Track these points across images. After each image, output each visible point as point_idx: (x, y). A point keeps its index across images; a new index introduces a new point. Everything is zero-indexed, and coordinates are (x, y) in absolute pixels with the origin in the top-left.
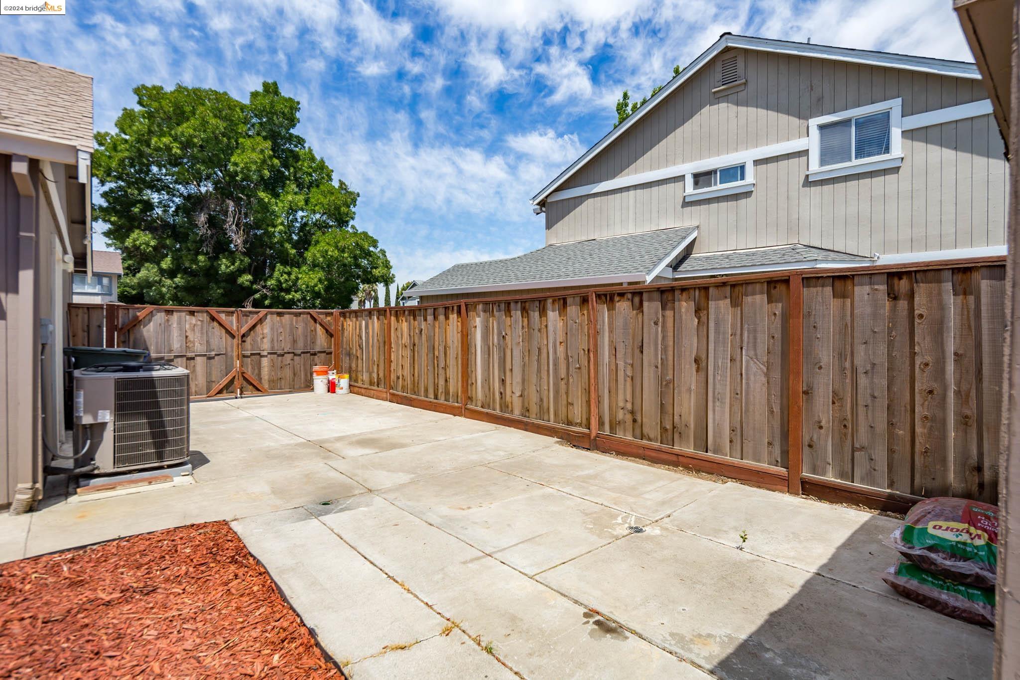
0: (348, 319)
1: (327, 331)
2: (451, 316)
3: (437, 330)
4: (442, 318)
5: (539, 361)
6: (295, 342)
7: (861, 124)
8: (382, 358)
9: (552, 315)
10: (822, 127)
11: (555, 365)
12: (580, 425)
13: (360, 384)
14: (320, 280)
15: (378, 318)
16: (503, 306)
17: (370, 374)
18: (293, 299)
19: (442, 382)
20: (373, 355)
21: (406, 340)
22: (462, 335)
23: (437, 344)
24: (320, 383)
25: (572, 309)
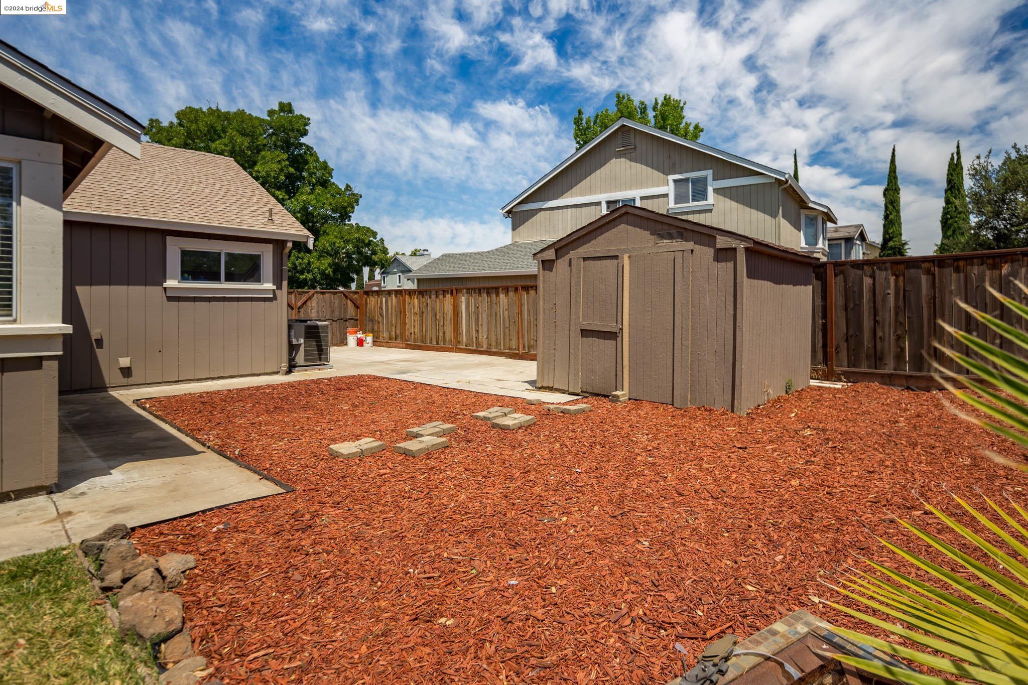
0: (371, 297)
1: (355, 304)
2: (447, 296)
3: (438, 304)
4: (441, 297)
5: (496, 321)
6: (333, 312)
7: (695, 181)
8: (399, 322)
9: (502, 296)
10: (675, 181)
11: (503, 321)
12: (515, 349)
13: (381, 339)
14: (329, 264)
15: (396, 296)
16: (477, 291)
17: (390, 333)
18: (306, 279)
19: (441, 334)
20: (392, 321)
21: (416, 309)
22: (454, 307)
23: (438, 312)
24: (352, 340)
25: (511, 294)
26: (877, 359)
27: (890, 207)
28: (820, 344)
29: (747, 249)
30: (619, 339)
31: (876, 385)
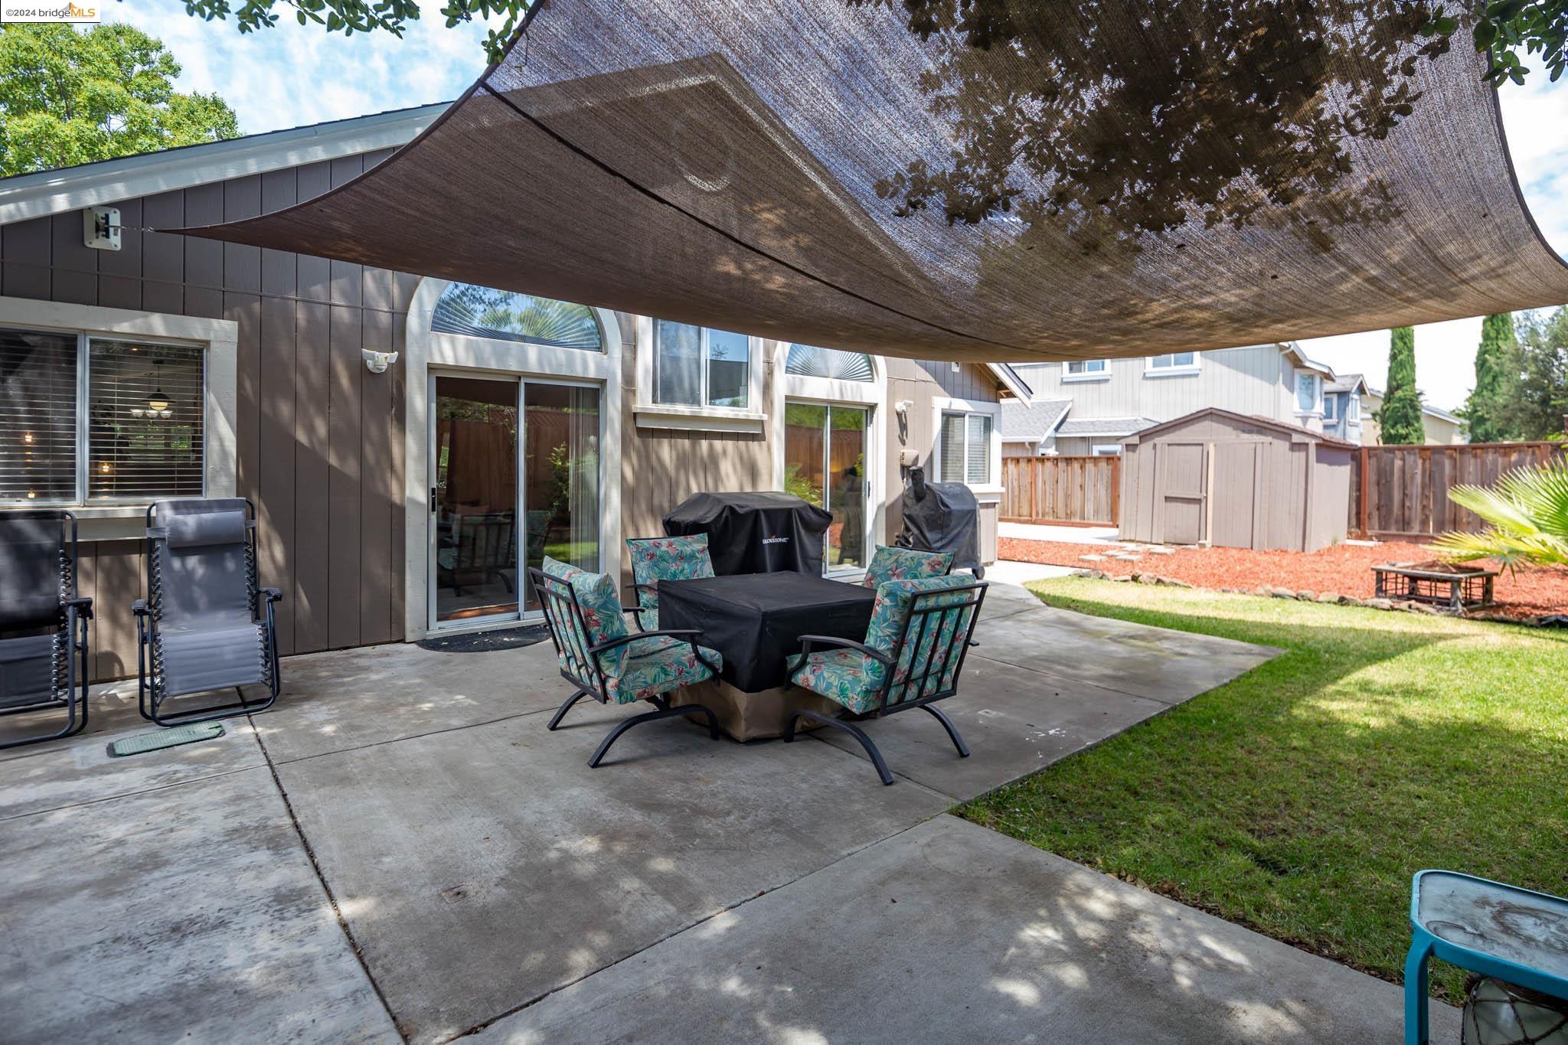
25: (1023, 464)
26: (1405, 523)
27: (1400, 344)
28: (1354, 512)
29: (1317, 445)
30: (1203, 504)
31: (1404, 543)
